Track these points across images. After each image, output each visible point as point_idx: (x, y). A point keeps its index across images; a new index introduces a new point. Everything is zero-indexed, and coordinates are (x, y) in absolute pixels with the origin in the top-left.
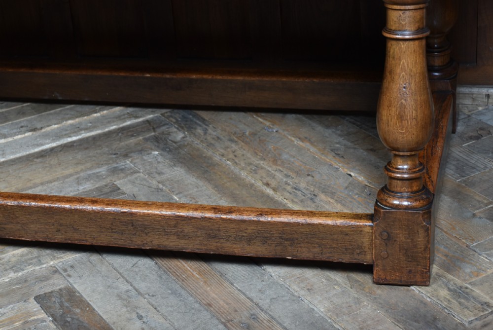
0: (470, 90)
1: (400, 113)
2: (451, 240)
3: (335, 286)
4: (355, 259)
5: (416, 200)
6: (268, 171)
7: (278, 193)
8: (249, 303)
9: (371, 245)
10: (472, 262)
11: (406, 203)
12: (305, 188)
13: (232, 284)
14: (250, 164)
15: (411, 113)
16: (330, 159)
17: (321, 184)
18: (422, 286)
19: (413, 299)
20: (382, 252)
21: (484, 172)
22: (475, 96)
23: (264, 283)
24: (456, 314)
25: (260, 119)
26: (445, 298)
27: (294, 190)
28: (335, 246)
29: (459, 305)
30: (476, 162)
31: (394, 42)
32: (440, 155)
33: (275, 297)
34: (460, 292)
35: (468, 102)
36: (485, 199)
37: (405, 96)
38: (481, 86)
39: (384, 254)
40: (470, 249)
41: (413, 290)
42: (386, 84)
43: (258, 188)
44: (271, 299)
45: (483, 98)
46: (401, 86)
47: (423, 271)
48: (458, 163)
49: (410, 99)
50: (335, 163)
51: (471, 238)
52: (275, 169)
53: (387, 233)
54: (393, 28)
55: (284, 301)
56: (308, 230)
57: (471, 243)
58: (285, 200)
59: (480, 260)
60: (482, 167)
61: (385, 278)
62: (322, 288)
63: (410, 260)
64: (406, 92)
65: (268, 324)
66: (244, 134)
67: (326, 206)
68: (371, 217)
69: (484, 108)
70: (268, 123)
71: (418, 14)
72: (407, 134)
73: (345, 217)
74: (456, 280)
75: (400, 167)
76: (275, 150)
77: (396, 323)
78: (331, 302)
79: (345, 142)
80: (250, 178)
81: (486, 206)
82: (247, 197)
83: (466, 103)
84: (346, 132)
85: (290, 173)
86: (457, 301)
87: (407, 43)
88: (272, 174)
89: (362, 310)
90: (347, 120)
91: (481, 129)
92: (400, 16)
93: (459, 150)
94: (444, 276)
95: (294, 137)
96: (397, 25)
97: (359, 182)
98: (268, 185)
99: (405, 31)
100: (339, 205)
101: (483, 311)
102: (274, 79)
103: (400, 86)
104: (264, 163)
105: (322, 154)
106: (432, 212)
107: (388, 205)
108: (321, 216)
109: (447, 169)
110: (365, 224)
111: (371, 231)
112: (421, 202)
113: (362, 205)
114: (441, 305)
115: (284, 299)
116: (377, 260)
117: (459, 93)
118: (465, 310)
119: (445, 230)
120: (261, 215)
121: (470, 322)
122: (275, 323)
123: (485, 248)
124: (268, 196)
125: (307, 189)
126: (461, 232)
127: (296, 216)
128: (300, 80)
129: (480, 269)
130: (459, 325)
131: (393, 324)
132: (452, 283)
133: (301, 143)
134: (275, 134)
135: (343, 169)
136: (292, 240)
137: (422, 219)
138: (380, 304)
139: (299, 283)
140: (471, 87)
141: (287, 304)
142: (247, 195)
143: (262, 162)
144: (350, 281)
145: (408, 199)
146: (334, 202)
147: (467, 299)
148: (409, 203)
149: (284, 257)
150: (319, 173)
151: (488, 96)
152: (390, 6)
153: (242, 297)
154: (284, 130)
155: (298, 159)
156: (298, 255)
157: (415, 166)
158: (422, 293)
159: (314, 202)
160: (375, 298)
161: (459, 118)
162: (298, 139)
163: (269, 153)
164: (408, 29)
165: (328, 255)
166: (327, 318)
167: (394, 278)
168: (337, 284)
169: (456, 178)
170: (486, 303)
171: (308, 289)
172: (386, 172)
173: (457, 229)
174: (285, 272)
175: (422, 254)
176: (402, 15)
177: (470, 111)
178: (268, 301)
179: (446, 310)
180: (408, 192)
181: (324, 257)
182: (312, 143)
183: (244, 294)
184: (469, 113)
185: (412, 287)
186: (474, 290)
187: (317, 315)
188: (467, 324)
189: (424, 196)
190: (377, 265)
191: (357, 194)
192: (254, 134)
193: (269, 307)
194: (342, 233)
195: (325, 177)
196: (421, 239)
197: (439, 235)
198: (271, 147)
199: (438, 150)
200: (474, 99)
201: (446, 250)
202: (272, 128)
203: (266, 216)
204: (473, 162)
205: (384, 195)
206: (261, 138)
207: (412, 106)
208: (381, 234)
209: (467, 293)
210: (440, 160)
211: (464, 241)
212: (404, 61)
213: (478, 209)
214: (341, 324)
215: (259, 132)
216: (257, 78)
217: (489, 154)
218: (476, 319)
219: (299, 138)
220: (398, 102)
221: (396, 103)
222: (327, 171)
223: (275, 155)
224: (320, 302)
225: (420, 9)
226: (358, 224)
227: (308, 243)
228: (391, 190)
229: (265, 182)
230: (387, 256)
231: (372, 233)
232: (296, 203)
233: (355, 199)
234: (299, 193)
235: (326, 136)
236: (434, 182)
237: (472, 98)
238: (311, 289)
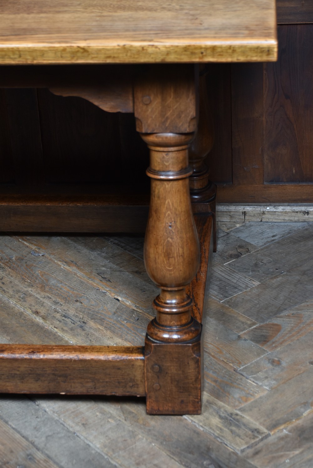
0: (227, 208)
1: (166, 251)
2: (219, 364)
3: (110, 420)
4: (128, 392)
5: (185, 333)
6: (37, 298)
7: (48, 322)
8: (25, 443)
9: (143, 377)
10: (241, 387)
11: (175, 337)
12: (74, 315)
13: (6, 422)
14: (18, 291)
15: (178, 251)
16: (96, 283)
17: (90, 310)
18: (194, 414)
19: (186, 430)
20: (154, 385)
21: (245, 292)
22: (232, 213)
23: (39, 420)
24: (228, 444)
25: (25, 243)
26: (217, 426)
27: (64, 318)
28: (108, 380)
29: (230, 433)
30: (237, 281)
31: (158, 183)
32: (205, 280)
33: (50, 434)
34: (231, 419)
35: (226, 219)
36: (248, 319)
37: (171, 234)
38: (238, 204)
39: (156, 386)
40: (238, 373)
41: (186, 419)
42: (152, 222)
43: (28, 317)
44: (47, 437)
45: (240, 215)
46: (167, 225)
47: (195, 401)
48: (221, 283)
49: (177, 237)
50: (102, 287)
51: (238, 362)
52: (44, 296)
53: (159, 366)
54: (157, 169)
55: (60, 438)
56: (80, 366)
57: (238, 367)
58: (55, 329)
59: (248, 384)
60: (244, 286)
61: (159, 409)
62: (97, 422)
63: (181, 391)
64: (172, 231)
65: (45, 464)
66: (10, 259)
67: (95, 333)
68: (142, 350)
69: (241, 225)
70: (34, 247)
71: (181, 155)
72: (175, 271)
73: (116, 351)
74: (226, 407)
75: (168, 302)
76: (42, 276)
77: (172, 456)
78: (106, 436)
79: (111, 265)
80: (19, 306)
81: (250, 327)
82: (17, 327)
83: (224, 220)
84: (111, 254)
85: (59, 300)
86: (228, 429)
87: (171, 183)
88: (41, 301)
89: (137, 444)
90: (111, 242)
91: (240, 247)
92: (164, 157)
93: (221, 270)
94: (215, 404)
95: (60, 261)
96: (161, 166)
97: (127, 307)
98: (37, 313)
99: (169, 171)
100: (109, 332)
101: (254, 439)
102: (38, 204)
103: (165, 225)
104: (33, 290)
105: (89, 278)
106: (201, 343)
107: (158, 339)
108: (92, 352)
109: (211, 290)
110: (136, 357)
111: (142, 364)
112: (191, 334)
113: (131, 331)
114: (213, 434)
115: (60, 435)
116: (150, 392)
117: (218, 212)
118: (237, 438)
119: (213, 354)
120: (33, 352)
121: (243, 451)
122: (51, 462)
123: (252, 372)
124: (38, 325)
125: (77, 316)
126: (228, 355)
127: (68, 353)
128: (64, 205)
129: (249, 394)
130: (232, 454)
131: (169, 458)
132: (222, 410)
133: (68, 268)
134: (41, 258)
135: (110, 294)
136: (65, 376)
137: (192, 351)
138: (155, 436)
139: (74, 418)
140: (228, 205)
141: (63, 441)
142: (18, 325)
143: (30, 289)
144: (123, 413)
145: (177, 332)
146: (103, 329)
147: (238, 426)
148: (179, 336)
149: (57, 392)
150: (87, 298)
151: (244, 213)
152: (153, 148)
153: (17, 436)
154: (50, 254)
155: (66, 285)
156: (72, 390)
157: (183, 300)
158: (195, 422)
159: (84, 330)
160: (150, 430)
161: (219, 236)
162: (64, 263)
163: (36, 279)
164: (172, 169)
165: (101, 389)
166: (103, 454)
167: (167, 408)
168: (112, 417)
169: (219, 299)
170: (256, 430)
171: (83, 424)
172: (155, 307)
173: (224, 352)
174: (59, 407)
175: (193, 385)
176: (165, 156)
177: (228, 229)
178: (44, 439)
179: (218, 439)
180: (178, 325)
181: (98, 392)
182: (78, 267)
183: (19, 432)
184: (228, 231)
185: (185, 417)
186: (244, 416)
187: (93, 452)
188: (239, 453)
189: (193, 329)
190: (150, 397)
191: (126, 320)
192: (20, 259)
193: (45, 445)
194: (114, 367)
195: (93, 303)
196: (191, 370)
197: (207, 360)
198: (38, 272)
199: (202, 275)
200: (231, 217)
201: (215, 375)
202: (39, 253)
203: (38, 354)
204: (235, 281)
205: (154, 329)
206: (28, 263)
207: (179, 244)
208: (152, 368)
209: (238, 421)
210: (205, 286)
211: (231, 365)
212: (169, 201)
213: (242, 331)
214: (117, 461)
215: (26, 257)
216: (22, 204)
217: (249, 272)
218: (248, 447)
219: (66, 262)
220: (164, 240)
221: (163, 241)
222: (95, 296)
223: (43, 281)
224: (95, 437)
225: (183, 150)
226: (130, 358)
227: (81, 378)
228: (161, 323)
229: (34, 310)
230: (159, 388)
231: (144, 366)
232: (66, 331)
233: (124, 325)
234: (68, 321)
235: (92, 259)
236: (201, 310)
237: (230, 216)
238: (86, 424)
